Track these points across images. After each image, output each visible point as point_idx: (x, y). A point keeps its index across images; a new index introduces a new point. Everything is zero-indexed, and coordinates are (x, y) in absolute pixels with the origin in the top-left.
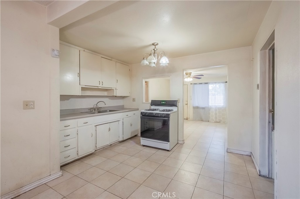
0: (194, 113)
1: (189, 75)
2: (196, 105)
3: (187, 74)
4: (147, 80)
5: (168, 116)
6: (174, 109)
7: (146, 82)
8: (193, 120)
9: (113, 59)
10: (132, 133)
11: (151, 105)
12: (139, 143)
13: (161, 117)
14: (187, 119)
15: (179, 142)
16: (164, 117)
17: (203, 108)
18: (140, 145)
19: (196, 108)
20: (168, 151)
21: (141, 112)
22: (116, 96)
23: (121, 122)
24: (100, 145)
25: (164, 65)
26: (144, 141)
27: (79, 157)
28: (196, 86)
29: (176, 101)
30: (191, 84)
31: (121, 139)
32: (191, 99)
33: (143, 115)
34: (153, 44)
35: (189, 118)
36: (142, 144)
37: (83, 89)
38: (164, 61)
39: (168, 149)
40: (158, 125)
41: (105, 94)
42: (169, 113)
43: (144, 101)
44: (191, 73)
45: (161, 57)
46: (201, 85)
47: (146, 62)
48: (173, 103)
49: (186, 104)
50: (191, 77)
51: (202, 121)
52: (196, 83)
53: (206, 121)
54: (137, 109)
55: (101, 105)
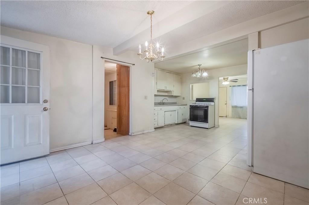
0: (232, 111)
1: (226, 80)
2: (235, 104)
3: (224, 79)
4: (192, 85)
5: (207, 107)
6: (212, 103)
7: (192, 86)
8: (232, 118)
9: (172, 73)
10: (183, 120)
11: (196, 102)
12: (189, 125)
13: (203, 107)
14: (226, 117)
15: (215, 126)
16: (205, 107)
17: (241, 107)
18: (189, 126)
19: (235, 107)
20: (207, 128)
21: (190, 105)
22: (172, 96)
23: (176, 112)
24: (167, 123)
25: (205, 77)
26: (192, 123)
27: (158, 127)
28: (234, 88)
29: (213, 98)
30: (230, 86)
31: (176, 122)
32: (230, 100)
33: (191, 107)
34: (199, 65)
35: (228, 116)
36: (190, 125)
37: (158, 91)
38: (205, 74)
39: (208, 128)
40: (201, 113)
41: (166, 94)
42: (208, 105)
43: (191, 99)
44: (228, 78)
45: (203, 72)
46: (239, 87)
47: (194, 75)
48: (211, 100)
49: (225, 104)
50: (228, 81)
51: (240, 118)
52: (235, 85)
53: (243, 119)
54: (186, 105)
55: (165, 101)
